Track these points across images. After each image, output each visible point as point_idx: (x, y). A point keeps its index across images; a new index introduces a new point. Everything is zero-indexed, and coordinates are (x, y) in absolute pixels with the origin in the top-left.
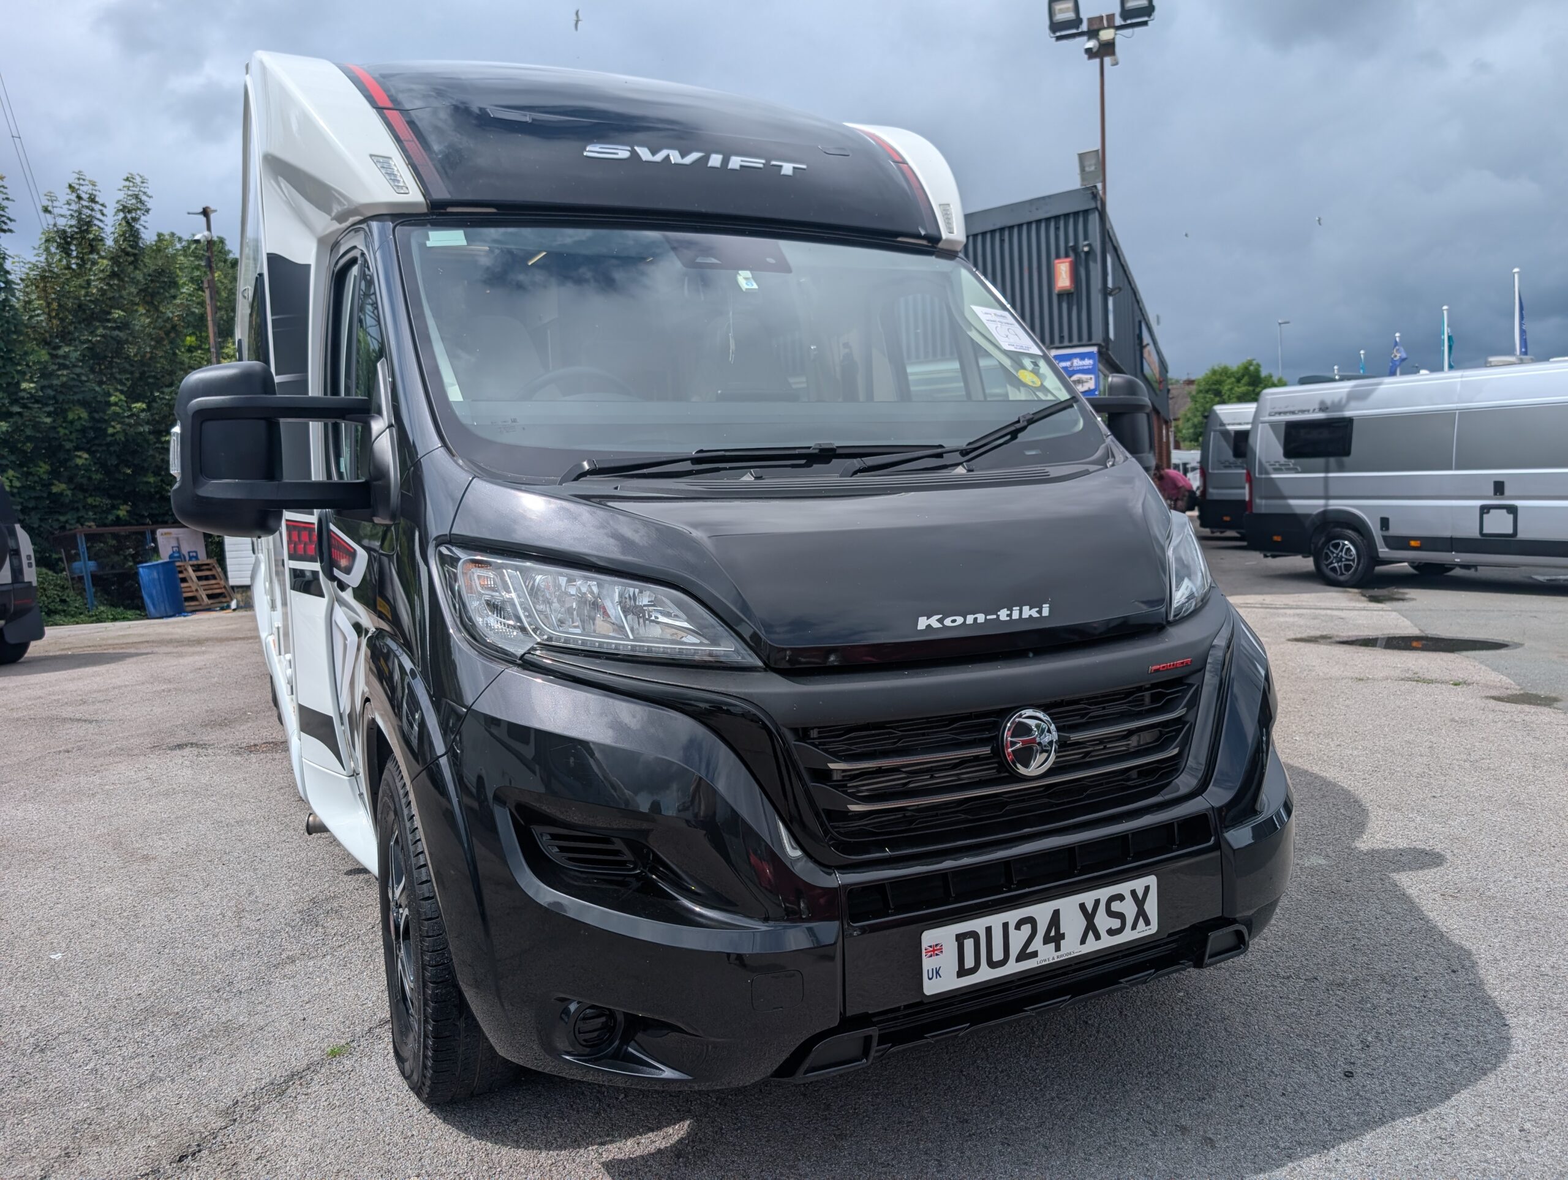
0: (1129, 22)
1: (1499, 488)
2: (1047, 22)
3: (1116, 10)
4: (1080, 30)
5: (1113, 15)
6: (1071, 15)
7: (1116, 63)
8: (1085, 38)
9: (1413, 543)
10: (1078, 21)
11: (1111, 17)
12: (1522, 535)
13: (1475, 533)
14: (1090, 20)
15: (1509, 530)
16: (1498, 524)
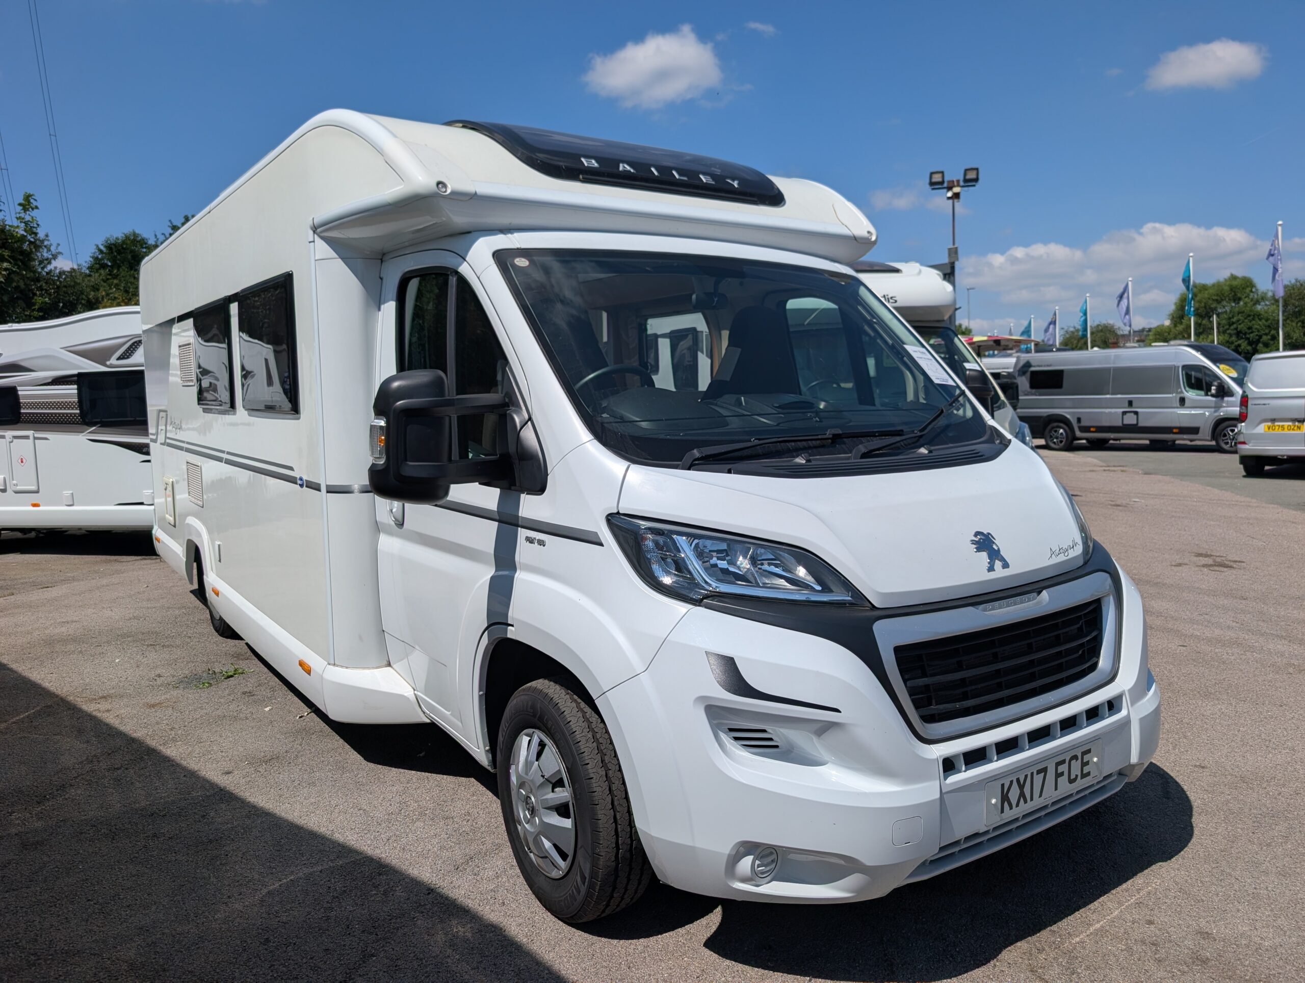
1: (1130, 403)
9: (1092, 429)
12: (1140, 424)
13: (1120, 424)
15: (1135, 422)
16: (1130, 420)
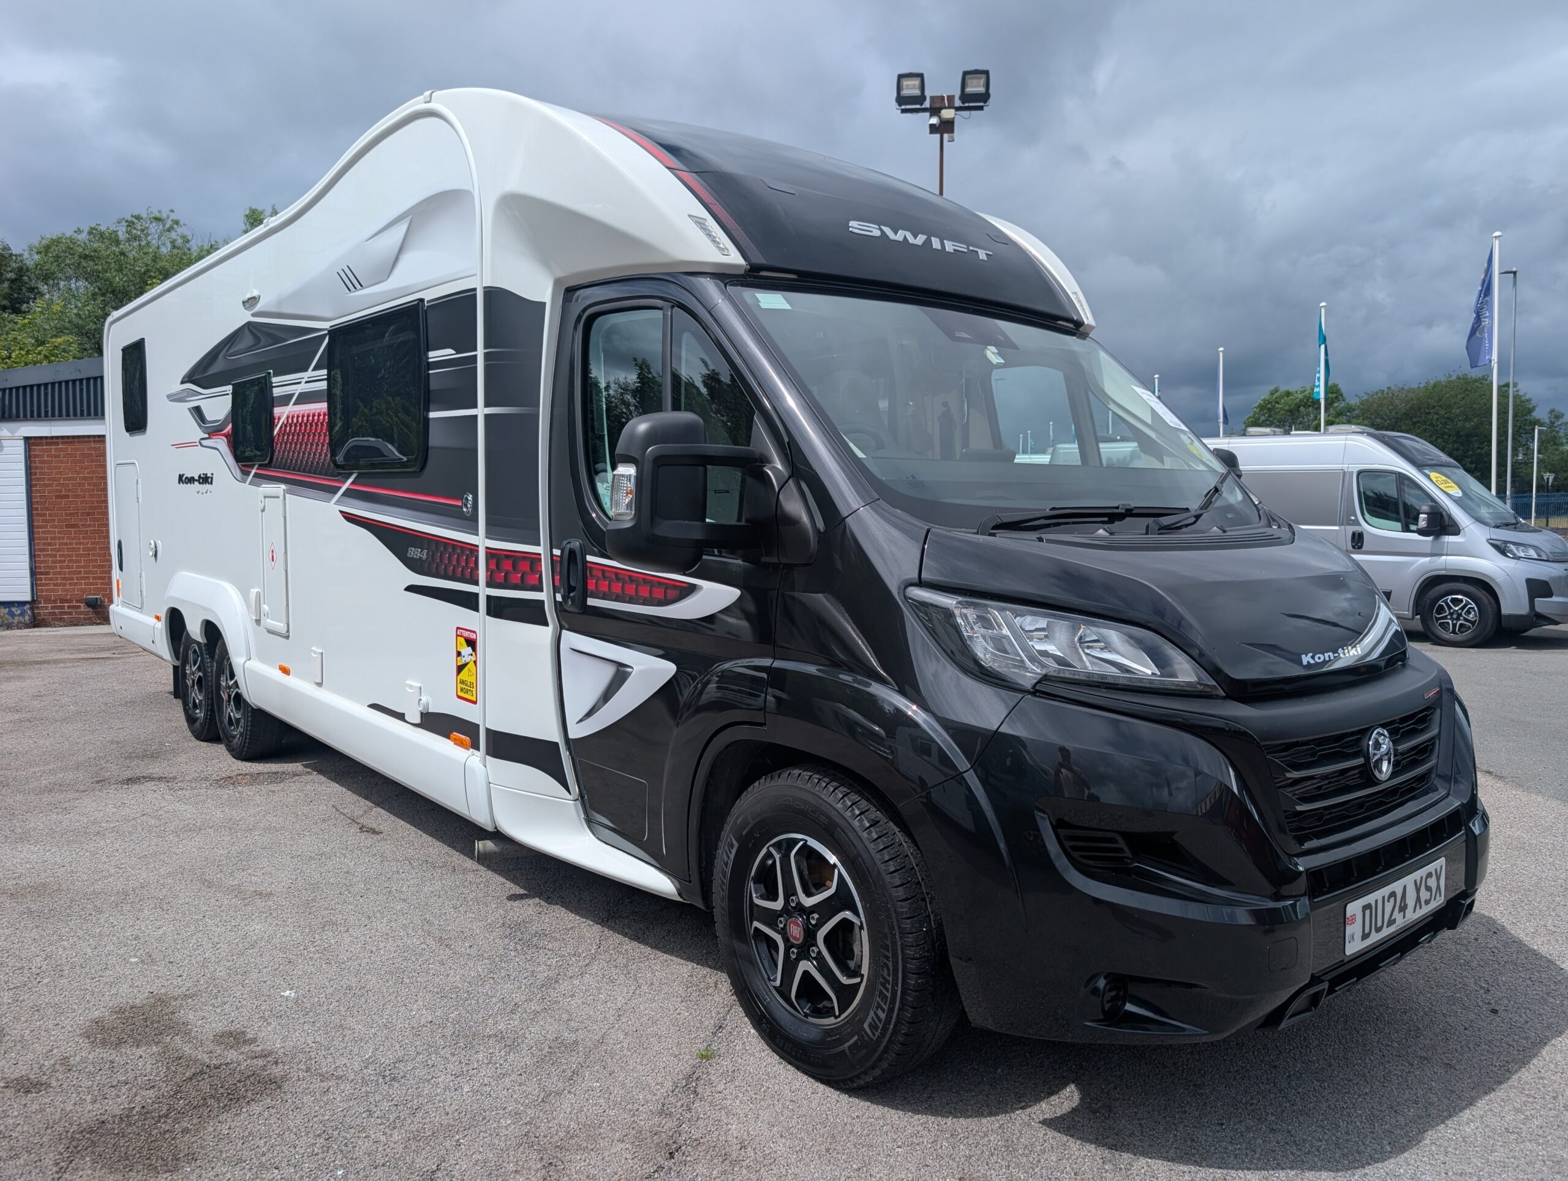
0: (967, 105)
2: (895, 95)
3: (957, 93)
4: (923, 106)
5: (953, 96)
6: (917, 92)
7: (952, 140)
8: (928, 114)
10: (921, 99)
11: (951, 98)
14: (932, 98)
